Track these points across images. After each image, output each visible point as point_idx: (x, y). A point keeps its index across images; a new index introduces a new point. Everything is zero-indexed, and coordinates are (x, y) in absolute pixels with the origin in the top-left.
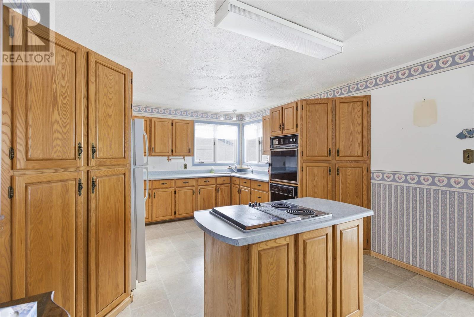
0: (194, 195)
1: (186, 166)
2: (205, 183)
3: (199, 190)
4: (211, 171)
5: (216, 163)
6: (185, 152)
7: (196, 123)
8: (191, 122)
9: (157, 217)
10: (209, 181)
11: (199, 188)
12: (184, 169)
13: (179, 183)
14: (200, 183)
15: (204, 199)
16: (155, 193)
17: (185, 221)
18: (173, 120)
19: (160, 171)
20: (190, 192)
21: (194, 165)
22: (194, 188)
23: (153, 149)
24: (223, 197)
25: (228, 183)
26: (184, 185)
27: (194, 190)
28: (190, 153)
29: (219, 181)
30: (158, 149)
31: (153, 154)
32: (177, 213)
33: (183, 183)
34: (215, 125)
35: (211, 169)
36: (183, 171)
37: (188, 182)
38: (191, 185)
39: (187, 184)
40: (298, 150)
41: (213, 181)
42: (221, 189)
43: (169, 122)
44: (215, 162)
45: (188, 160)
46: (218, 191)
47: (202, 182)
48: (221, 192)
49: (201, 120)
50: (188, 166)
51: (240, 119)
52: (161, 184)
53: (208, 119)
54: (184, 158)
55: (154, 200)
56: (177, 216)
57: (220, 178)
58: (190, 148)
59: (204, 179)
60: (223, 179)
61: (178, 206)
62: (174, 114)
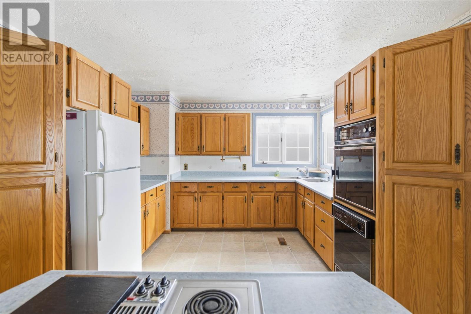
0: (245, 202)
1: (245, 166)
2: (260, 190)
3: (252, 197)
4: (275, 174)
5: (284, 163)
6: (240, 150)
7: (258, 117)
8: (246, 115)
9: (203, 223)
10: (265, 187)
11: (252, 194)
12: (243, 170)
13: (228, 188)
14: (254, 189)
15: (258, 208)
16: (201, 197)
17: (234, 232)
18: (225, 115)
19: (215, 172)
20: (240, 197)
21: (254, 165)
22: (246, 194)
23: (203, 148)
24: (285, 209)
25: (292, 191)
26: (234, 189)
27: (246, 197)
28: (245, 151)
29: (279, 188)
30: (208, 148)
31: (203, 153)
32: (225, 221)
33: (233, 187)
34: (281, 117)
35: (276, 171)
36: (241, 173)
37: (238, 187)
38: (242, 190)
39: (237, 189)
40: (375, 148)
41: (271, 188)
42: (281, 198)
43: (221, 117)
44: (282, 163)
45: (246, 160)
46: (278, 201)
47: (255, 188)
48: (282, 202)
49: (264, 112)
50: (247, 167)
51: (317, 107)
52: (207, 187)
53: (272, 110)
54: (240, 158)
55: (200, 204)
56: (225, 226)
57: (280, 184)
58: (245, 146)
59: (259, 184)
60: (284, 185)
61: (226, 214)
62: (231, 107)
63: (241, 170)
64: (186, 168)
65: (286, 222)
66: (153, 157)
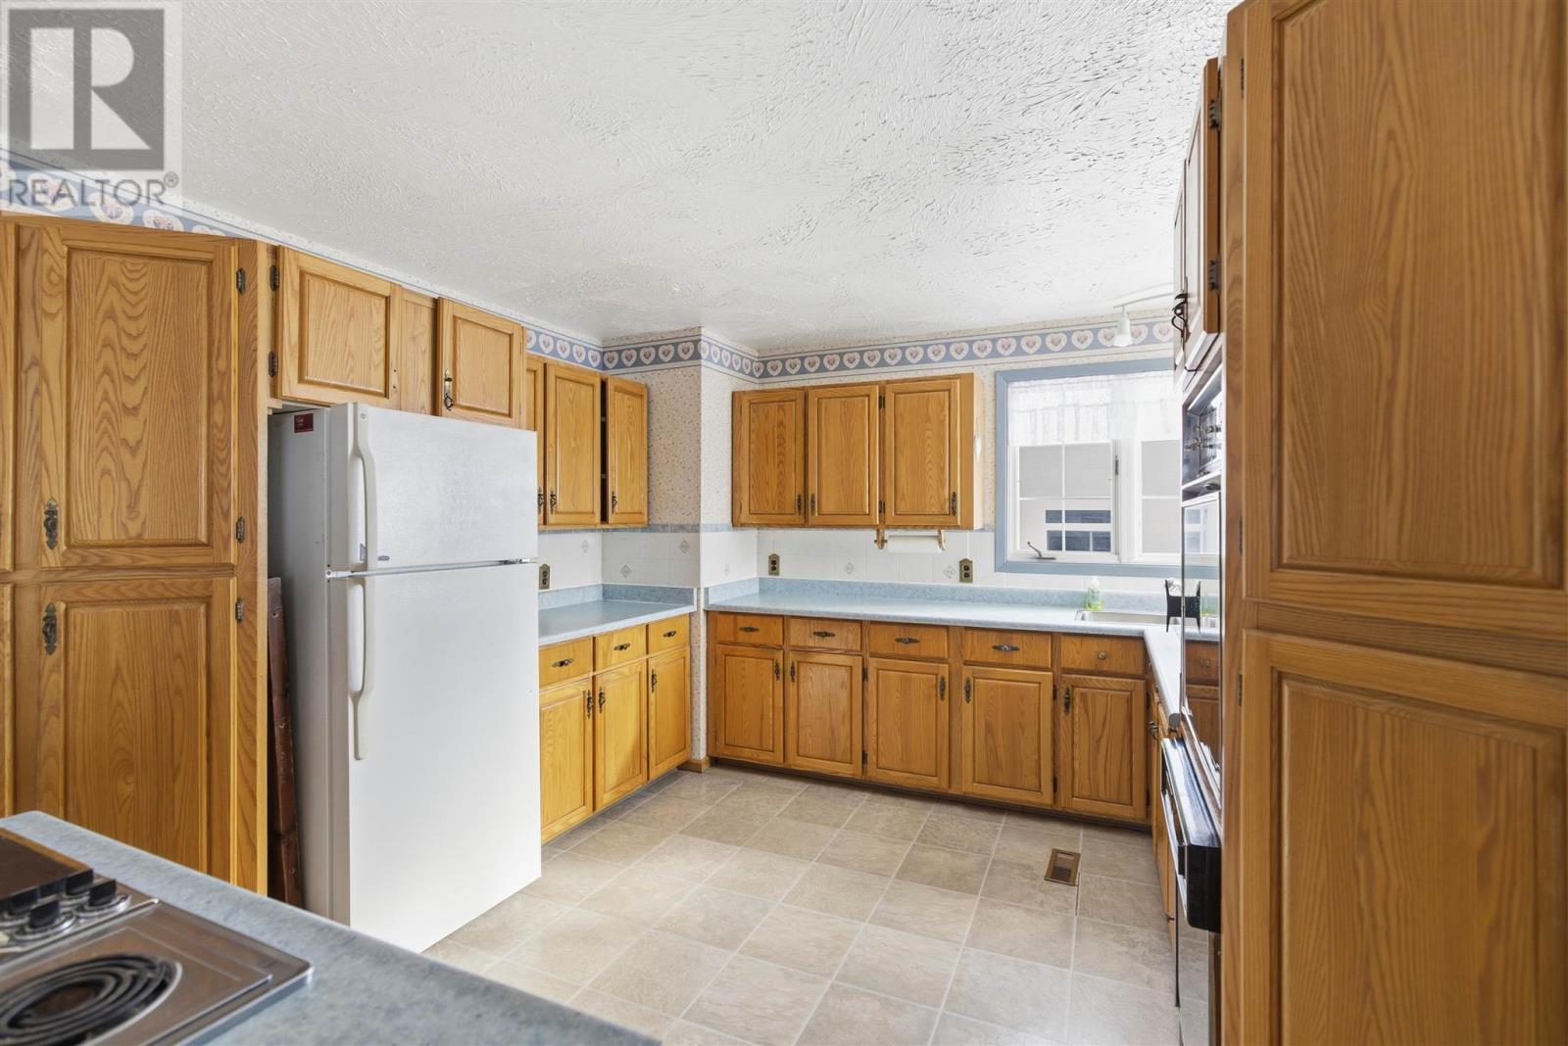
0: (942, 698)
1: (967, 568)
2: (995, 657)
3: (968, 681)
4: (1084, 602)
5: (1125, 561)
6: (935, 510)
7: (1016, 384)
8: (958, 381)
9: (801, 753)
10: (1016, 649)
11: (967, 672)
12: (962, 580)
13: (882, 641)
14: (972, 653)
15: (989, 729)
16: (796, 666)
17: (901, 800)
18: (883, 386)
19: (865, 584)
20: (923, 681)
21: (1003, 566)
22: (944, 670)
23: (813, 501)
24: (1099, 741)
25: (1132, 670)
26: (901, 649)
27: (943, 679)
28: (954, 513)
29: (1074, 655)
30: (829, 504)
31: (814, 518)
32: (872, 757)
33: (898, 640)
34: (1111, 377)
35: (1087, 590)
36: (954, 590)
37: (917, 641)
38: (932, 653)
39: (912, 649)
41: (1042, 653)
42: (1083, 696)
43: (869, 396)
44: (1119, 559)
45: (959, 544)
46: (1068, 705)
47: (982, 650)
48: (1086, 711)
49: (1040, 365)
50: (976, 572)
52: (815, 633)
54: (939, 538)
55: (793, 688)
56: (874, 774)
57: (1077, 641)
58: (955, 495)
59: (994, 635)
60: (1096, 647)
61: (875, 733)
62: (918, 359)
63: (954, 581)
64: (774, 569)
65: (1102, 795)
66: (659, 531)
